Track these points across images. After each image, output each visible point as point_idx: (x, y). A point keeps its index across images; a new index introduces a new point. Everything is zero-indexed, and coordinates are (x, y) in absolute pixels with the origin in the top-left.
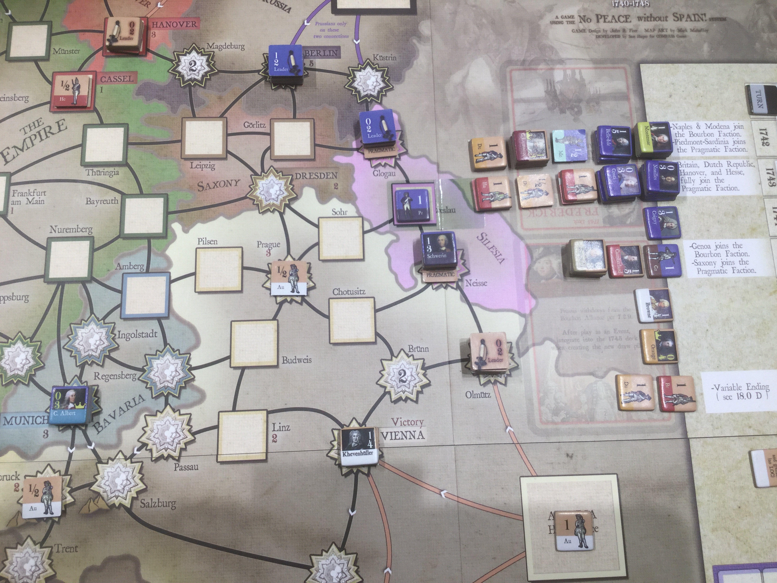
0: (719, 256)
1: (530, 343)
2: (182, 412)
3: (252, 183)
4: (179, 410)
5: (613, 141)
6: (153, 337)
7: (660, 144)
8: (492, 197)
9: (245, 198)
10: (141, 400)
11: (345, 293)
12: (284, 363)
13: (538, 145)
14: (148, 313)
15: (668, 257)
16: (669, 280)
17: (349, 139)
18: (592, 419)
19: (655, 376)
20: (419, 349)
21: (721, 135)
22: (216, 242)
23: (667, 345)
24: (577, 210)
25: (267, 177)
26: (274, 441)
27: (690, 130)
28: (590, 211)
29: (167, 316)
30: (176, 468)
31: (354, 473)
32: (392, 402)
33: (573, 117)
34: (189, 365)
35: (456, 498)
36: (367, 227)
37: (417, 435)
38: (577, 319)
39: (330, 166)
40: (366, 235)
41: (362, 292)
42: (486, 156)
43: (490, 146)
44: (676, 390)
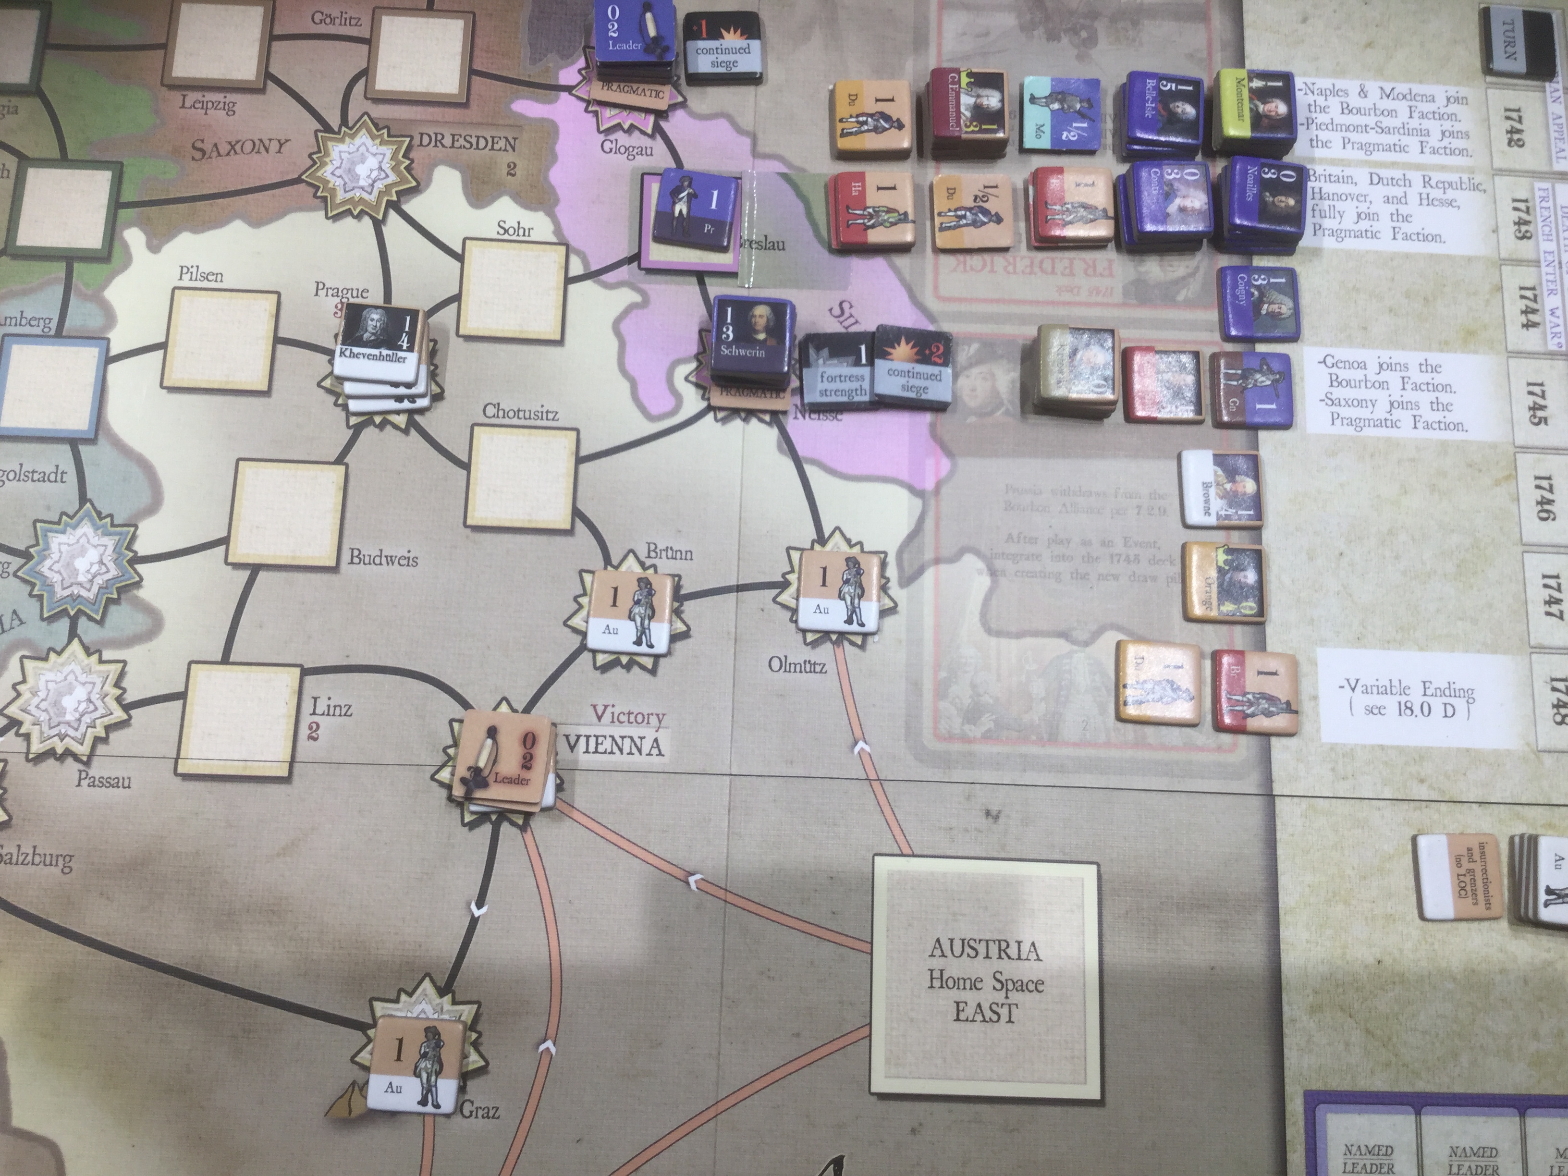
0: (1385, 387)
1: (929, 555)
2: (107, 655)
3: (316, 149)
4: (99, 652)
5: (1160, 107)
6: (56, 481)
7: (1267, 121)
8: (871, 216)
9: (298, 181)
10: (16, 622)
11: (511, 414)
12: (352, 563)
13: (985, 102)
14: (50, 427)
15: (1263, 380)
16: (1263, 435)
17: (551, 65)
18: (1053, 738)
19: (1208, 649)
20: (670, 553)
21: (1416, 115)
22: (219, 276)
23: (1243, 580)
24: (1066, 263)
25: (352, 137)
26: (310, 737)
27: (1343, 99)
28: (1095, 267)
29: (92, 436)
30: (80, 779)
31: (492, 823)
32: (596, 668)
33: (1076, 52)
34: (132, 551)
35: (721, 893)
36: (576, 268)
37: (646, 746)
38: (1040, 509)
39: (501, 122)
40: (572, 287)
41: (551, 416)
42: (865, 123)
43: (877, 100)
44: (1253, 683)
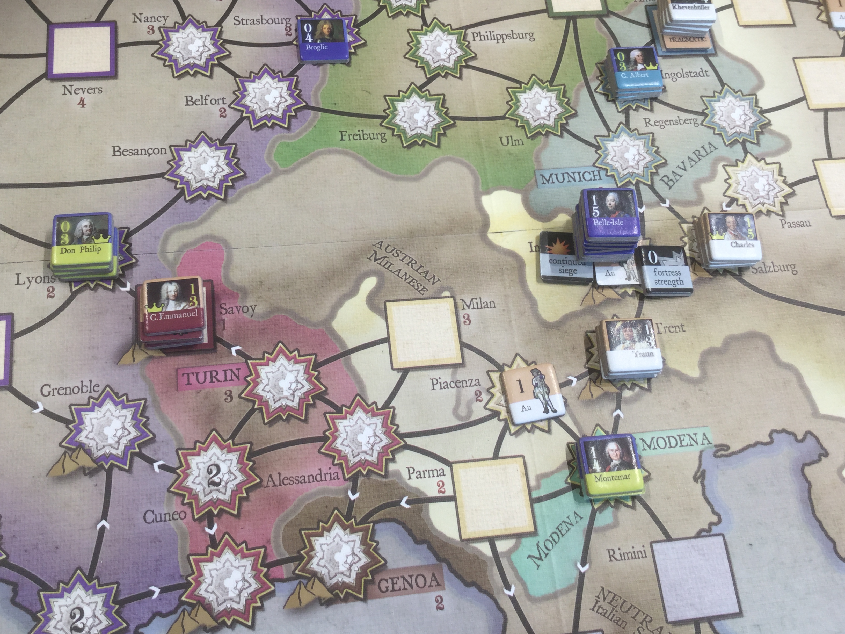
4: (764, 159)
6: (704, 76)
10: (713, 149)
29: (714, 52)
30: (783, 225)
34: (759, 107)
